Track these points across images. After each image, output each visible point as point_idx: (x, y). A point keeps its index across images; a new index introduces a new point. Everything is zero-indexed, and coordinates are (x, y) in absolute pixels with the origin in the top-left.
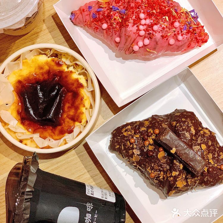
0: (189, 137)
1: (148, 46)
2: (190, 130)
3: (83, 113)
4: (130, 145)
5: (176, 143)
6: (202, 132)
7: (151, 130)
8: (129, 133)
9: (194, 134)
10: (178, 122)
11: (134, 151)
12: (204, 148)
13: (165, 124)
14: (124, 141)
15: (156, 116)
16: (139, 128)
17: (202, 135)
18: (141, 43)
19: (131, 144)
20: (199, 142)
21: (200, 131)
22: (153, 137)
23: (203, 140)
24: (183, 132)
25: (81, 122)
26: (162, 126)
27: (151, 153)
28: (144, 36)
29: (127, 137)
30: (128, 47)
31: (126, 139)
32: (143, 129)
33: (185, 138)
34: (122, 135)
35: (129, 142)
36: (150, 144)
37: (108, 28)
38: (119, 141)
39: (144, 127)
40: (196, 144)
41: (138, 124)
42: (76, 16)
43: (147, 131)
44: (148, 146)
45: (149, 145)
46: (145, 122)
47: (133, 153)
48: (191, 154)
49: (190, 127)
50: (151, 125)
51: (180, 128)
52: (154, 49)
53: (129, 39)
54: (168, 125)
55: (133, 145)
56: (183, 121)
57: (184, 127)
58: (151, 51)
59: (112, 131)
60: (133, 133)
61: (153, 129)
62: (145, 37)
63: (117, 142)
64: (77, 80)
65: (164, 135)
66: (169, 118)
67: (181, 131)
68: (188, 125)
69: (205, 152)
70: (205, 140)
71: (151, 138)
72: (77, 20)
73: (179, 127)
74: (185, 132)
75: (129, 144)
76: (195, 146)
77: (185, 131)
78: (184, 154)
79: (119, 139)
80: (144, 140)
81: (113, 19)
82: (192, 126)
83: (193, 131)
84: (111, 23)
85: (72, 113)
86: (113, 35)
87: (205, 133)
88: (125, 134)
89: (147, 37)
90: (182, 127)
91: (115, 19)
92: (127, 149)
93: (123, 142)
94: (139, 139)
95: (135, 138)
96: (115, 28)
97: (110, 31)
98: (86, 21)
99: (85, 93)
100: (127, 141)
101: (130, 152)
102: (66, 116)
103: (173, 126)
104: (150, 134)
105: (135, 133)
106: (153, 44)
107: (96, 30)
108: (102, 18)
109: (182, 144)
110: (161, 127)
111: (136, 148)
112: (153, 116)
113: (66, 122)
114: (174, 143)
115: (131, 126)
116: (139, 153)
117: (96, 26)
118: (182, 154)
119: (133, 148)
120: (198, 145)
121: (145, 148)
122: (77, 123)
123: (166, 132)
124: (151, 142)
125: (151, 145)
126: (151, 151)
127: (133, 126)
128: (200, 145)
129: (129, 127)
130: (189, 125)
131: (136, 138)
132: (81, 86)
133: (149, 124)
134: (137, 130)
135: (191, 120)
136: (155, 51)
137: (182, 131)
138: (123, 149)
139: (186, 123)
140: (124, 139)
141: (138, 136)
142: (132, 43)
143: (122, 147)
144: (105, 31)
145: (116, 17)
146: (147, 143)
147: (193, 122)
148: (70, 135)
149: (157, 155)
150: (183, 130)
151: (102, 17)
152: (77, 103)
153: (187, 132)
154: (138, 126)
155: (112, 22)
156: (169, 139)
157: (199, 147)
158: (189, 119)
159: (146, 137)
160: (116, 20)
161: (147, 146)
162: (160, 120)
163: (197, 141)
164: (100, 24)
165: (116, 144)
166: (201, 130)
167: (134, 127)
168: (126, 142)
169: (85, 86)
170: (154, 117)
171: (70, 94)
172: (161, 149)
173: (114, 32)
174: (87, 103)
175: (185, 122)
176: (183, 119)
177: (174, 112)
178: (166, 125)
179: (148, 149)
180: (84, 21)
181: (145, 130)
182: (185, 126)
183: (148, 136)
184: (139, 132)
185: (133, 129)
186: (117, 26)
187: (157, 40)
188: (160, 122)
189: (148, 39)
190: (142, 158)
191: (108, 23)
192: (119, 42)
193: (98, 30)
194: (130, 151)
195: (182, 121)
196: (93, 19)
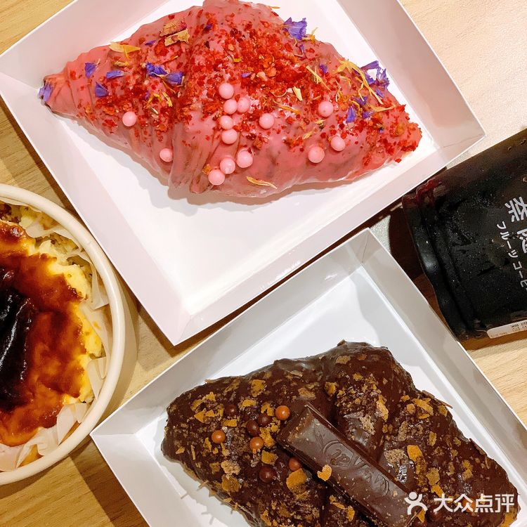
0: (372, 428)
1: (250, 170)
2: (375, 407)
3: (82, 370)
4: (213, 448)
5: (332, 451)
6: (410, 408)
7: (267, 408)
8: (211, 414)
9: (386, 418)
10: (342, 383)
11: (223, 465)
12: (416, 456)
13: (308, 390)
14: (196, 436)
15: (285, 362)
16: (237, 401)
17: (410, 416)
18: (230, 165)
19: (214, 445)
20: (402, 437)
21: (404, 404)
22: (274, 428)
23: (414, 431)
24: (354, 415)
25: (76, 395)
26: (297, 395)
27: (268, 475)
28: (237, 143)
29: (204, 425)
30: (196, 174)
31: (201, 430)
32: (247, 403)
33: (360, 432)
34: (191, 418)
35: (210, 440)
36: (264, 448)
37: (140, 125)
38: (185, 435)
39: (251, 397)
40: (395, 443)
41: (235, 386)
42: (55, 91)
43: (258, 411)
44: (261, 453)
45: (261, 450)
46: (254, 382)
47: (222, 472)
48: (375, 482)
49: (375, 400)
50: (269, 392)
51: (347, 402)
52: (269, 177)
53: (196, 154)
54: (315, 391)
55: (221, 449)
56: (355, 382)
57: (357, 401)
58: (260, 182)
59: (168, 405)
60: (221, 415)
61: (276, 405)
62: (239, 147)
63: (180, 437)
64: (61, 280)
65: (297, 428)
66: (319, 369)
67: (349, 413)
68: (369, 393)
69: (418, 467)
70: (418, 430)
71: (268, 429)
72: (58, 99)
73: (345, 399)
74: (358, 415)
75: (210, 447)
76: (392, 449)
77: (360, 411)
78: (355, 480)
79: (185, 429)
80: (250, 435)
81: (150, 100)
82: (380, 397)
83: (383, 411)
84: (146, 111)
85: (52, 369)
86: (155, 143)
87: (418, 410)
88: (199, 416)
89: (246, 146)
90: (352, 399)
91: (155, 100)
92: (206, 460)
93: (195, 440)
94: (235, 432)
95: (224, 428)
96: (158, 123)
97: (145, 133)
98: (80, 106)
99: (84, 315)
100: (204, 435)
101: (214, 466)
102: (38, 379)
103: (328, 396)
104: (265, 420)
105: (225, 415)
106: (264, 163)
107: (110, 128)
108: (121, 96)
109: (350, 454)
110: (294, 397)
111: (229, 457)
112: (276, 362)
113: (38, 396)
114: (325, 451)
115: (215, 392)
116: (237, 472)
117: (108, 118)
118: (350, 482)
119: (220, 458)
120: (400, 448)
121: (252, 458)
122: (68, 399)
123: (303, 421)
124: (269, 441)
125: (267, 450)
126: (269, 466)
127: (222, 392)
128: (403, 445)
129: (211, 396)
130: (372, 394)
131: (229, 427)
132: (72, 295)
133: (263, 388)
134: (232, 408)
135: (379, 378)
136: (271, 181)
137: (353, 412)
138: (194, 459)
139: (365, 388)
140: (195, 432)
141: (233, 423)
142: (205, 164)
143: (191, 453)
144: (132, 132)
145: (156, 95)
146: (257, 444)
147: (385, 381)
148: (49, 431)
149: (284, 481)
150: (355, 408)
151: (123, 93)
152: (64, 344)
153: (367, 415)
154: (234, 395)
155: (148, 107)
156: (313, 439)
157: (400, 452)
158: (372, 375)
159: (255, 427)
160: (158, 101)
161: (258, 453)
162: (294, 375)
163: (397, 435)
164: (117, 111)
165: (176, 443)
166: (408, 402)
167: (224, 397)
168: (202, 440)
169: (84, 296)
170: (280, 366)
171: (45, 317)
172: (296, 464)
173: (154, 133)
174: (91, 344)
175: (360, 384)
176: (357, 377)
177: (333, 352)
178: (311, 390)
179: (260, 462)
180: (77, 104)
181: (252, 407)
182: (360, 396)
183: (261, 425)
184: (238, 412)
185: (223, 402)
186: (163, 119)
187: (275, 153)
188: (295, 384)
189: (250, 151)
190: (246, 485)
191: (137, 109)
192: (172, 162)
193: (114, 129)
194: (214, 464)
195: (353, 382)
196: (98, 101)
